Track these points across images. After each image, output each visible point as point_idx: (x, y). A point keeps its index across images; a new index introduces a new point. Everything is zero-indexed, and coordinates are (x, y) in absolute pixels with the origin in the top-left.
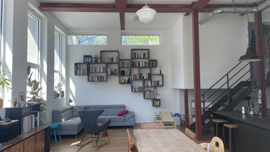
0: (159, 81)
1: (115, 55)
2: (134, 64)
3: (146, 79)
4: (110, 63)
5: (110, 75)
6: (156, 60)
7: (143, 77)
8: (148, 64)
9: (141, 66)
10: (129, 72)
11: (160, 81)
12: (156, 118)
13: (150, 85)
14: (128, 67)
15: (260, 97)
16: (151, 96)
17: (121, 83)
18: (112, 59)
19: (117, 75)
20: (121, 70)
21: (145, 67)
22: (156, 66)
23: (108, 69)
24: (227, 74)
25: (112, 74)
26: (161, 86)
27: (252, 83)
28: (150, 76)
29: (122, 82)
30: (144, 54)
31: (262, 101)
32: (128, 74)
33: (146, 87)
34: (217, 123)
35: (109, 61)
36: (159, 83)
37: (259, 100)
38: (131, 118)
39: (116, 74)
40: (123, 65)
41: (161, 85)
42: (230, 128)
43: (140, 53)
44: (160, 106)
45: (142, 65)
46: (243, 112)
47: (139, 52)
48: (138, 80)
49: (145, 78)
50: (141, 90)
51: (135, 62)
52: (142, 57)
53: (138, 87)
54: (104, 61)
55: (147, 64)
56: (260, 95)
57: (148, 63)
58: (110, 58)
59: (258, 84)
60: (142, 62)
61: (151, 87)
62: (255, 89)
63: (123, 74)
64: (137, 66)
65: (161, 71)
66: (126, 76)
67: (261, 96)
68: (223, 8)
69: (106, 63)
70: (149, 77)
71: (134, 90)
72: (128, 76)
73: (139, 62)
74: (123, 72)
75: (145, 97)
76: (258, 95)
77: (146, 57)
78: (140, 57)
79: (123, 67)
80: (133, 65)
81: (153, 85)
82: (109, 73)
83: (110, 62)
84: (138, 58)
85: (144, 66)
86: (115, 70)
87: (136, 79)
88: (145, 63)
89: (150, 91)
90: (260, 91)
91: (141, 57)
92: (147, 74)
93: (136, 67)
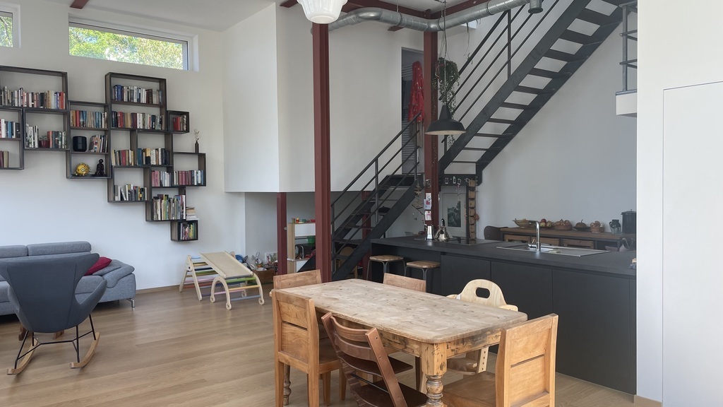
0: (192, 172)
1: (51, 86)
2: (116, 118)
3: (157, 166)
4: (33, 110)
5: (34, 149)
6: (187, 114)
7: (148, 159)
8: (161, 122)
9: (140, 125)
10: (100, 142)
11: (197, 173)
12: (195, 270)
13: (167, 183)
14: (97, 128)
15: (429, 207)
16: (172, 212)
17: (74, 175)
18: (43, 98)
19: (61, 150)
20: (75, 133)
21: (152, 131)
22: (185, 129)
23: (30, 130)
24: (376, 160)
25: (44, 145)
26: (199, 185)
27: (415, 179)
28: (168, 156)
29: (80, 172)
30: (149, 93)
31: (432, 216)
32: (97, 147)
33: (158, 187)
34: (385, 262)
35: (31, 104)
36: (193, 178)
37: (426, 213)
38: (122, 279)
39: (56, 148)
40: (82, 120)
41: (199, 182)
42: (425, 269)
43: (136, 88)
44: (196, 238)
45: (144, 125)
46: (430, 236)
47: (134, 84)
48: (130, 166)
49: (153, 162)
50: (141, 196)
51: (123, 114)
52: (144, 100)
53: (132, 188)
54: (13, 101)
55: (158, 121)
56: (428, 203)
57: (161, 119)
58: (32, 93)
59: (426, 180)
60: (144, 114)
61: (172, 186)
62: (420, 191)
63: (80, 147)
64: (129, 125)
65: (197, 145)
66: (93, 154)
67: (431, 206)
68: (380, 9)
69: (18, 107)
70: (165, 160)
71: (118, 198)
72: (99, 154)
73: (134, 116)
74: (80, 141)
75: (155, 217)
76: (425, 203)
77: (155, 101)
78: (135, 100)
79: (83, 127)
80: (115, 122)
81: (175, 183)
82: (34, 143)
83: (35, 106)
84: (130, 102)
85: (148, 126)
86: (56, 134)
87: (123, 165)
88: (153, 118)
89: (170, 201)
90: (429, 195)
91: (139, 100)
92: (160, 153)
93: (124, 128)
